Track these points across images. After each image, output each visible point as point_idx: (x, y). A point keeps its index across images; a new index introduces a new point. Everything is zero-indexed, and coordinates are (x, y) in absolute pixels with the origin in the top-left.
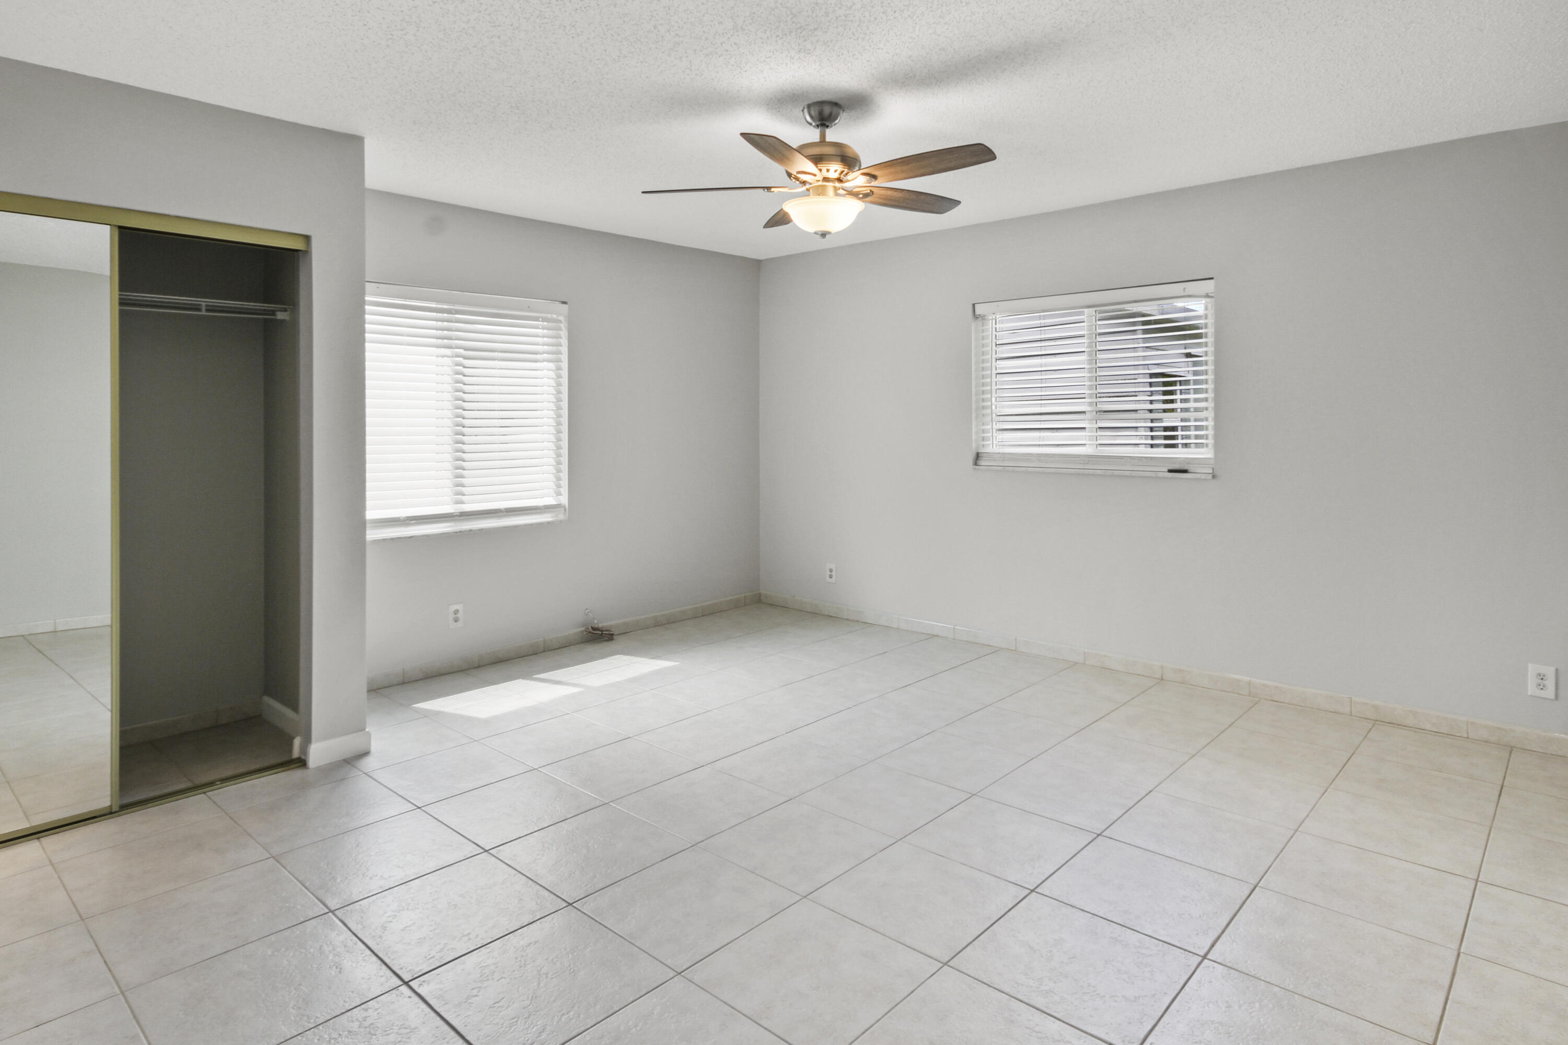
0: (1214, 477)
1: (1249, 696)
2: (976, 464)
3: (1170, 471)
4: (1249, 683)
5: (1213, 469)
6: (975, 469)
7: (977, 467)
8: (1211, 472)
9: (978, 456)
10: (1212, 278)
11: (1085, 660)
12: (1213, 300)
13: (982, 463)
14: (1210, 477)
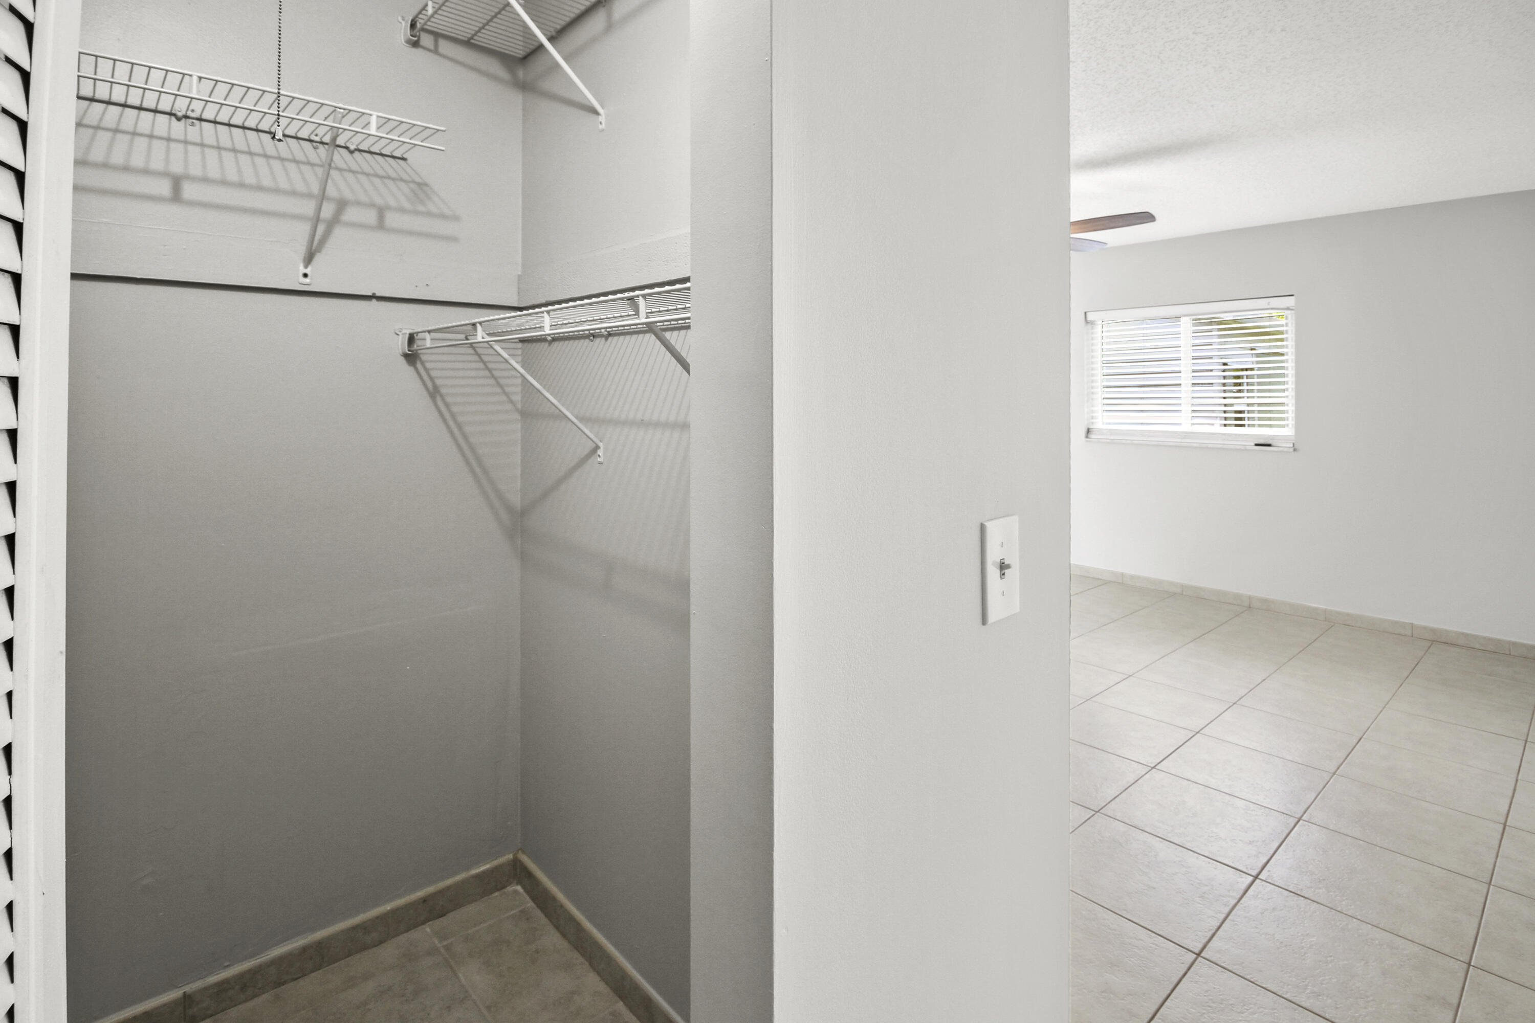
0: (1295, 450)
1: (1325, 621)
2: (1087, 437)
3: (1257, 445)
4: (1325, 610)
5: (1294, 444)
6: (1087, 441)
7: (1088, 439)
8: (1292, 446)
9: (1088, 431)
10: (1292, 295)
11: (1183, 591)
12: (1293, 312)
13: (1092, 436)
14: (1292, 450)
